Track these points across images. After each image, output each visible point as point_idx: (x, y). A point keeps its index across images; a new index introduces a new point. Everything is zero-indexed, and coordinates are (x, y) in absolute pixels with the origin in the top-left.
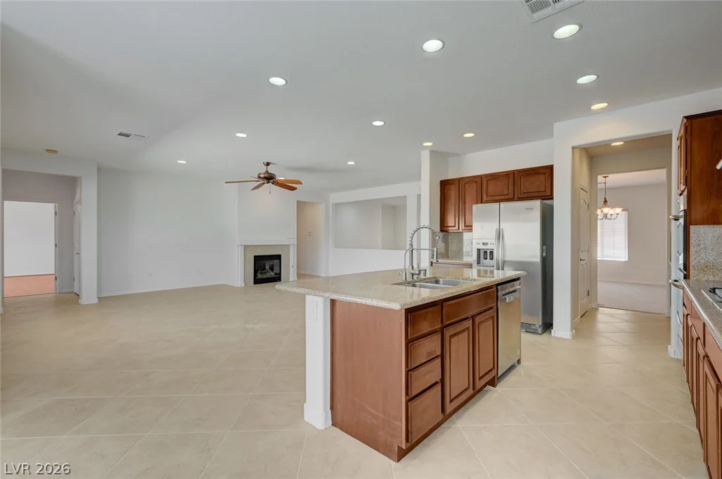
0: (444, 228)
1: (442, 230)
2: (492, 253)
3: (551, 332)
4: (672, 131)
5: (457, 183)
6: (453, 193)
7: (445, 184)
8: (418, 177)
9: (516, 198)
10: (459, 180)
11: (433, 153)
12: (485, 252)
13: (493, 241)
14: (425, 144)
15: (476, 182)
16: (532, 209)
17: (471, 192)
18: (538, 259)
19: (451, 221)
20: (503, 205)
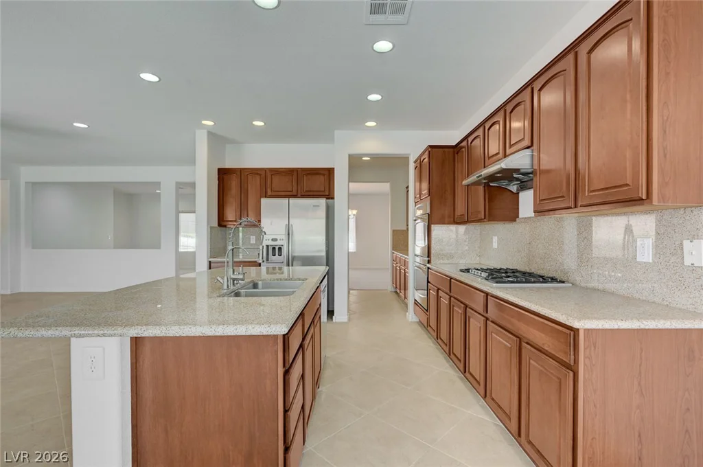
0: (222, 222)
1: (220, 225)
2: (280, 249)
3: (332, 318)
4: (410, 154)
5: (239, 173)
6: (234, 184)
7: (223, 174)
8: (192, 161)
9: (299, 195)
10: (241, 170)
11: (212, 135)
12: (274, 249)
13: (283, 237)
14: (204, 122)
15: (260, 175)
16: (318, 206)
17: (254, 185)
18: (324, 254)
19: (230, 214)
20: (292, 201)
